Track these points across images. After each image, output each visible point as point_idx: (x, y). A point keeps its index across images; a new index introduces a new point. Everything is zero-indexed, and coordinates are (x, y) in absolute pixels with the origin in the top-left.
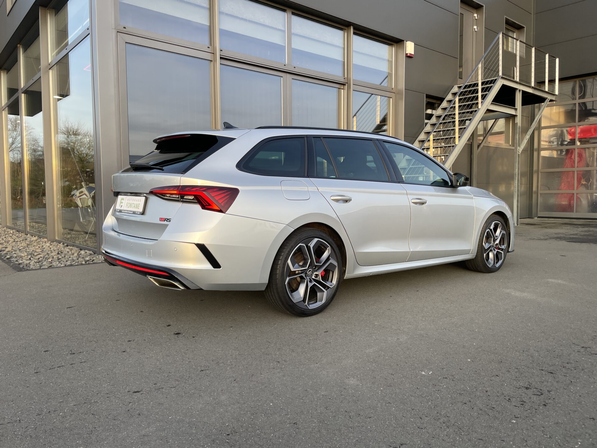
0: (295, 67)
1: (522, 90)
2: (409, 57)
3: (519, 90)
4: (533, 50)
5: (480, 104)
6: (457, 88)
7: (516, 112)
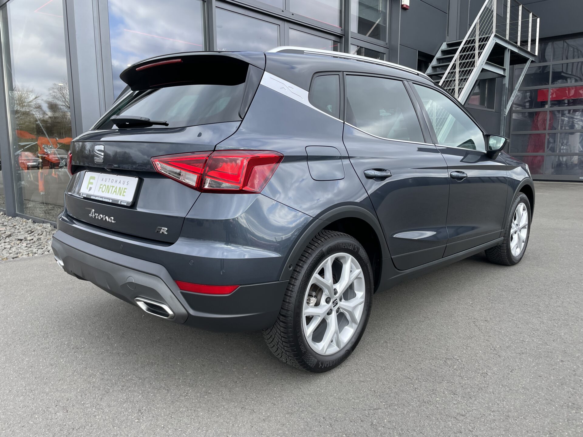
0: (292, 14)
1: (511, 50)
2: (404, 8)
3: (509, 50)
4: (520, 8)
5: (477, 62)
6: (446, 45)
7: (504, 73)
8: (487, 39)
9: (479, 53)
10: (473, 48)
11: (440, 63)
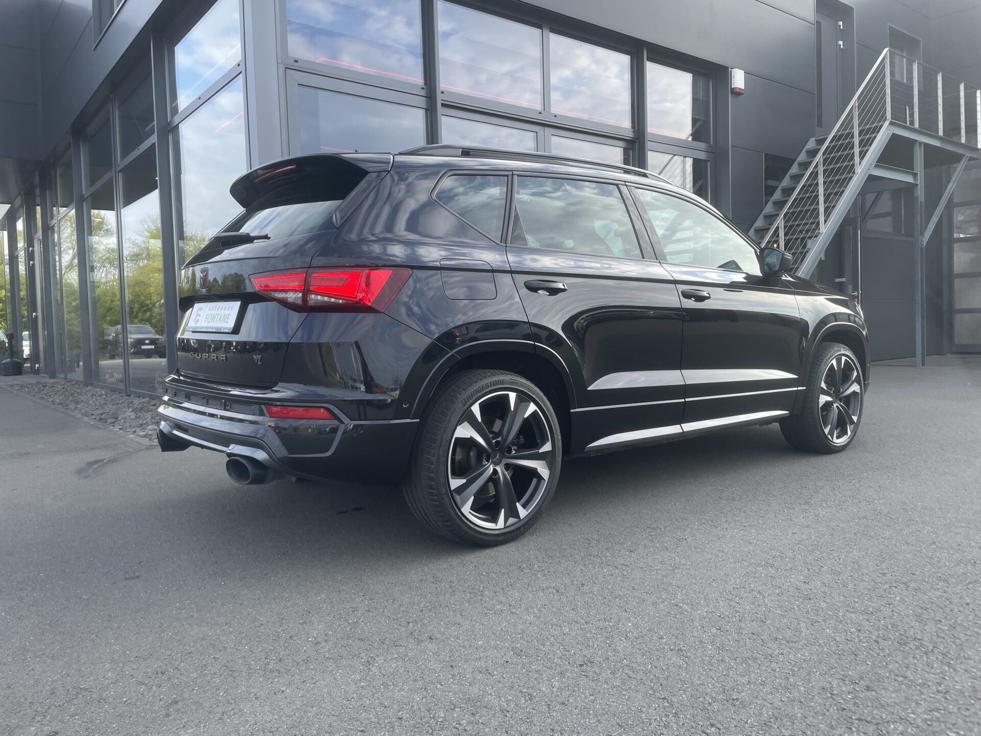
0: (555, 116)
1: (924, 143)
2: (736, 93)
3: (920, 143)
4: (940, 78)
5: (858, 166)
6: (815, 141)
7: (914, 180)
10: (849, 146)
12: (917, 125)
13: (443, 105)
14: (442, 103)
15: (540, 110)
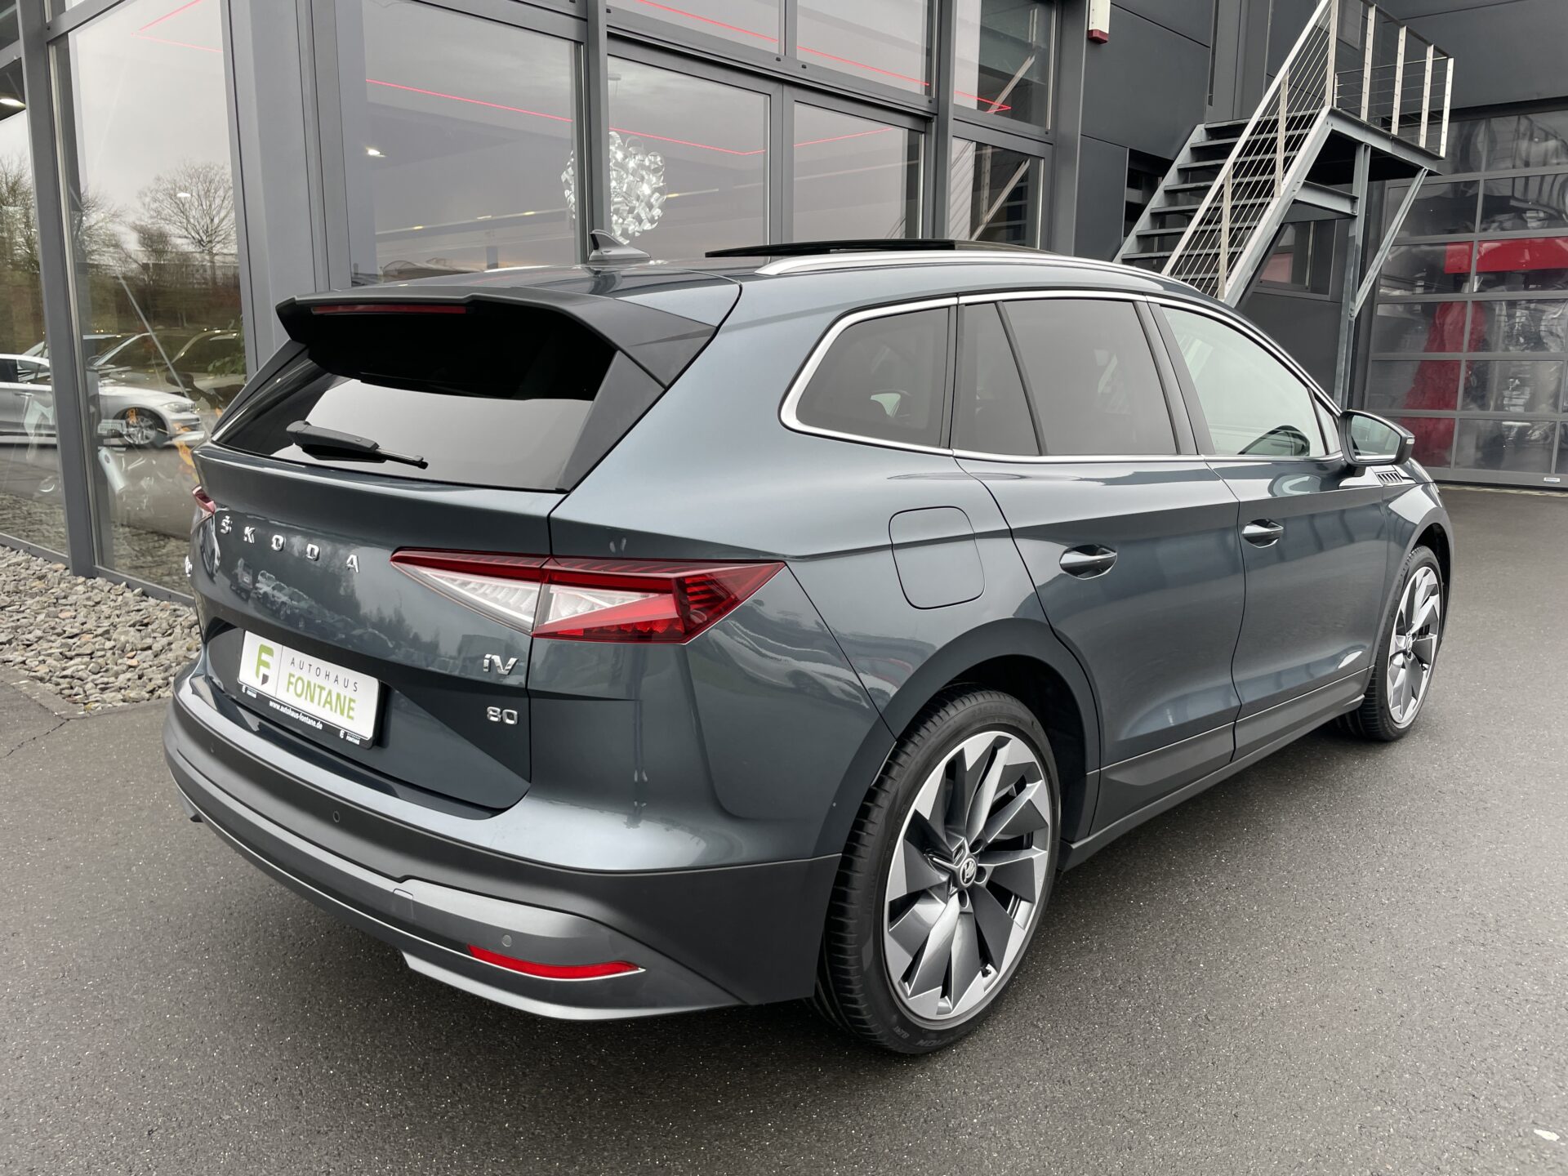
0: (804, 67)
1: (1372, 147)
2: (1095, 40)
3: (1367, 147)
4: (1403, 34)
5: (1279, 185)
6: (1204, 132)
7: (1352, 208)
8: (1309, 121)
9: (1286, 160)
10: (1271, 146)
11: (1185, 182)
12: (1364, 117)
13: (610, 36)
14: (608, 33)
15: (777, 52)
